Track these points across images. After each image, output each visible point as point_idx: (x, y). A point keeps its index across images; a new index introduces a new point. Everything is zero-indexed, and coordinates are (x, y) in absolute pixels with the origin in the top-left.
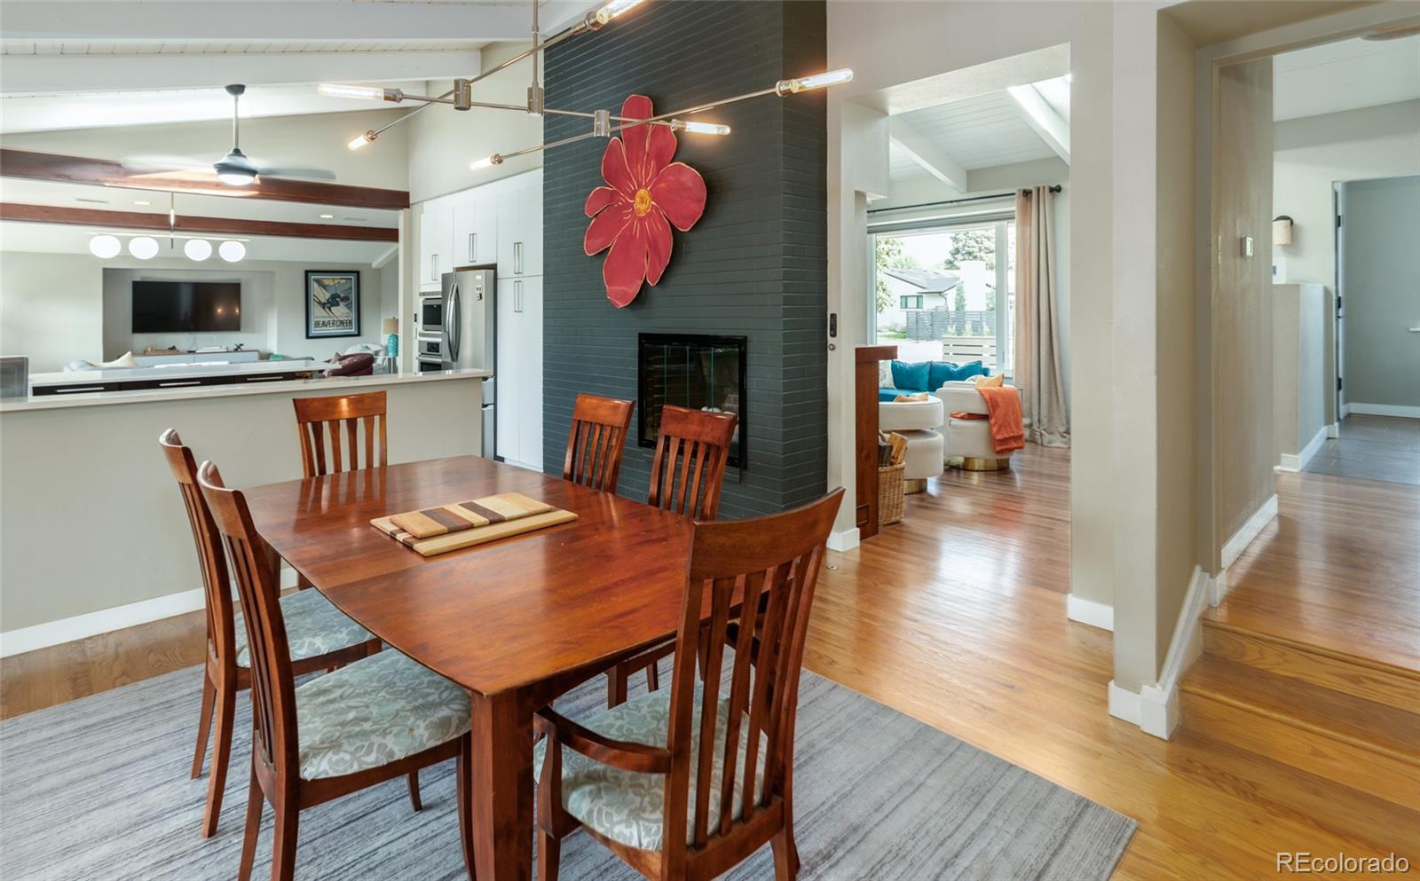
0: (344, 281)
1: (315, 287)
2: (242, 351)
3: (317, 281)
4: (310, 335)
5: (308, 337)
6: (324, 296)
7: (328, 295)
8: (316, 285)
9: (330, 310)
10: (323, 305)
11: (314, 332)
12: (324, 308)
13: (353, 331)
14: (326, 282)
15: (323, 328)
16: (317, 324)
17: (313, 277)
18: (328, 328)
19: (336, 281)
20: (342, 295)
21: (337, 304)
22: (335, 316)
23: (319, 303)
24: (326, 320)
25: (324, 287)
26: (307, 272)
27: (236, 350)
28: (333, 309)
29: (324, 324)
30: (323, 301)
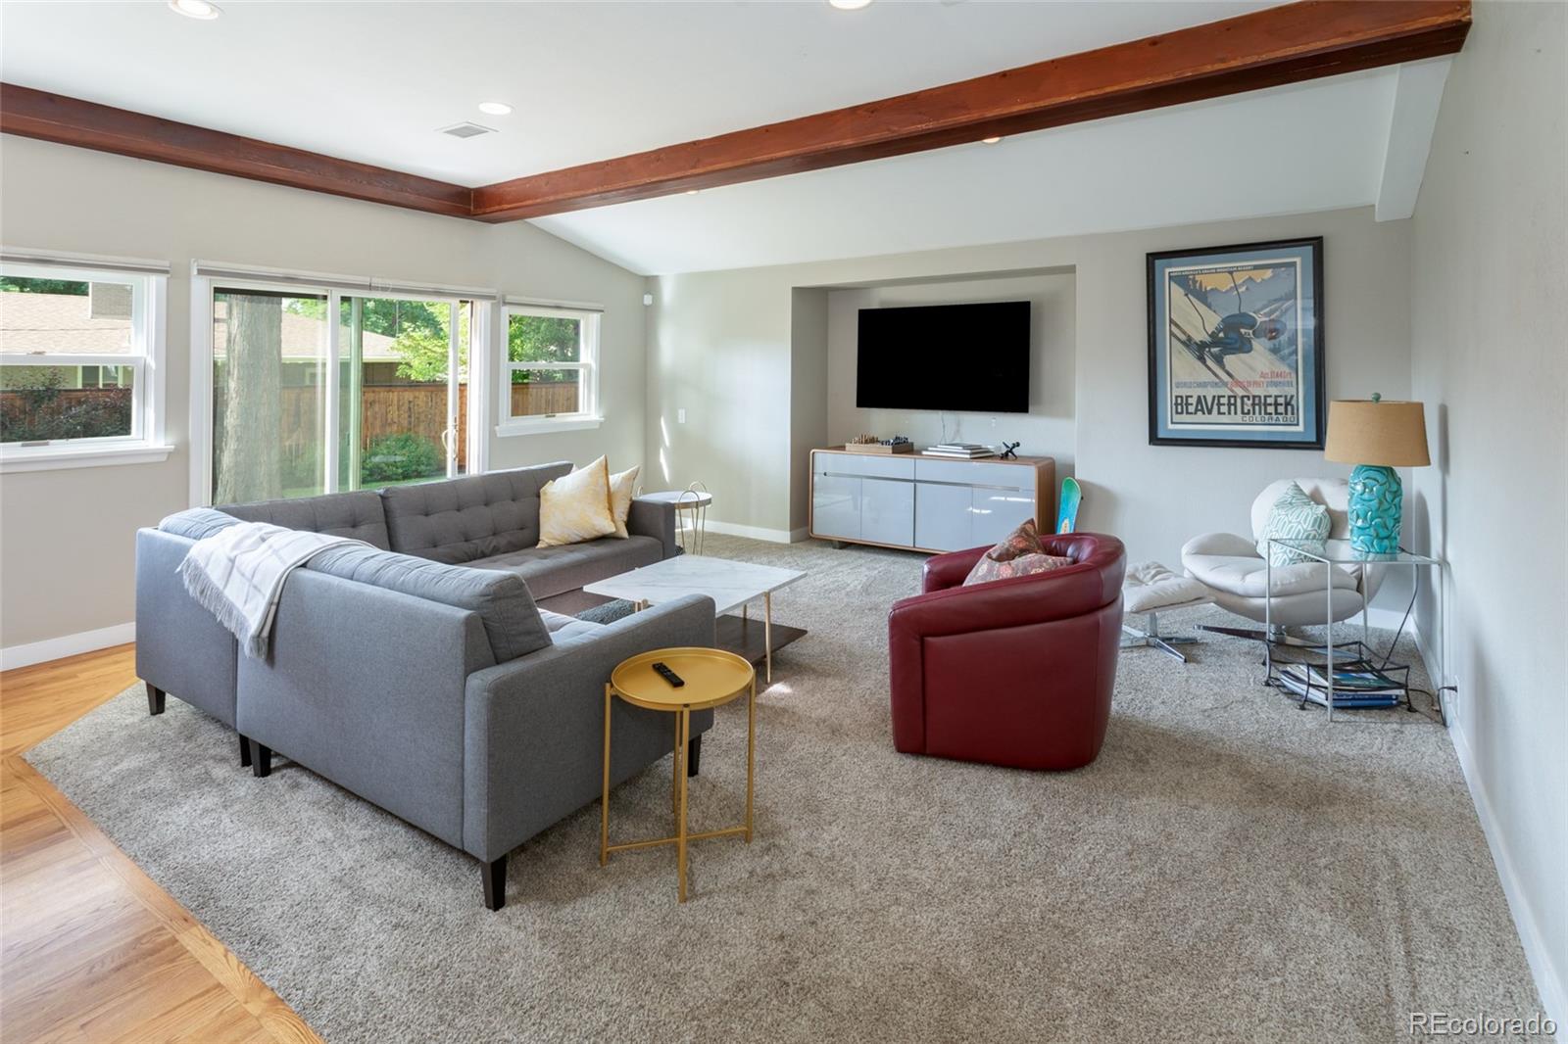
0: (1269, 273)
1: (1177, 303)
3: (1182, 280)
4: (1161, 435)
5: (1155, 439)
6: (1202, 322)
7: (1213, 321)
8: (1177, 292)
9: (1220, 362)
10: (1199, 350)
11: (1169, 427)
12: (1202, 359)
13: (1300, 429)
14: (1208, 282)
15: (1200, 417)
16: (1181, 405)
17: (1168, 270)
18: (1214, 417)
19: (1240, 278)
20: (1260, 319)
21: (1244, 346)
22: (1239, 384)
23: (1188, 343)
24: (1210, 393)
25: (1202, 296)
26: (1152, 258)
28: (1230, 360)
29: (1202, 406)
30: (1200, 336)
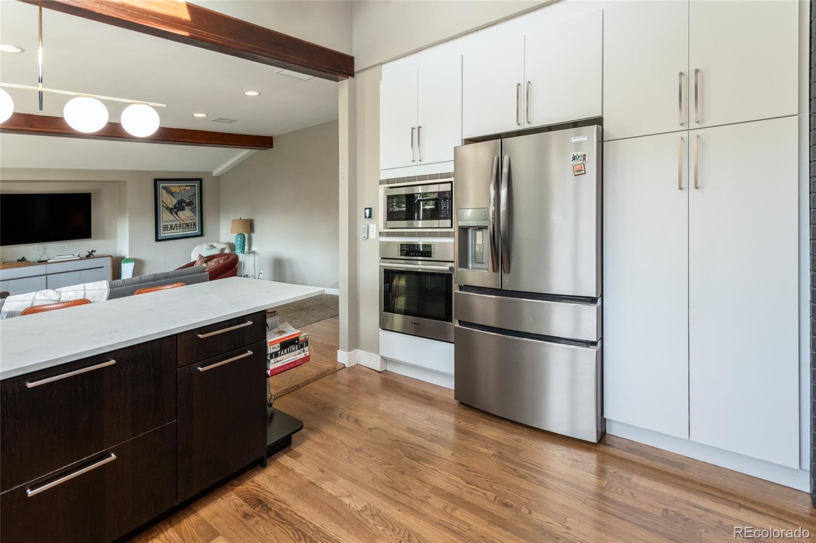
0: (189, 188)
1: (163, 194)
2: (94, 257)
3: (165, 188)
4: (159, 238)
5: (157, 240)
6: (171, 202)
7: (175, 201)
8: (164, 192)
9: (177, 215)
10: (171, 210)
11: (163, 235)
12: (172, 213)
13: (197, 231)
14: (174, 189)
15: (171, 231)
16: (166, 228)
17: (161, 185)
18: (175, 231)
19: (182, 188)
20: (187, 201)
21: (183, 209)
22: (182, 220)
23: (167, 208)
24: (174, 223)
25: (172, 194)
26: (156, 181)
27: (88, 257)
28: (179, 213)
29: (172, 228)
30: (171, 206)
